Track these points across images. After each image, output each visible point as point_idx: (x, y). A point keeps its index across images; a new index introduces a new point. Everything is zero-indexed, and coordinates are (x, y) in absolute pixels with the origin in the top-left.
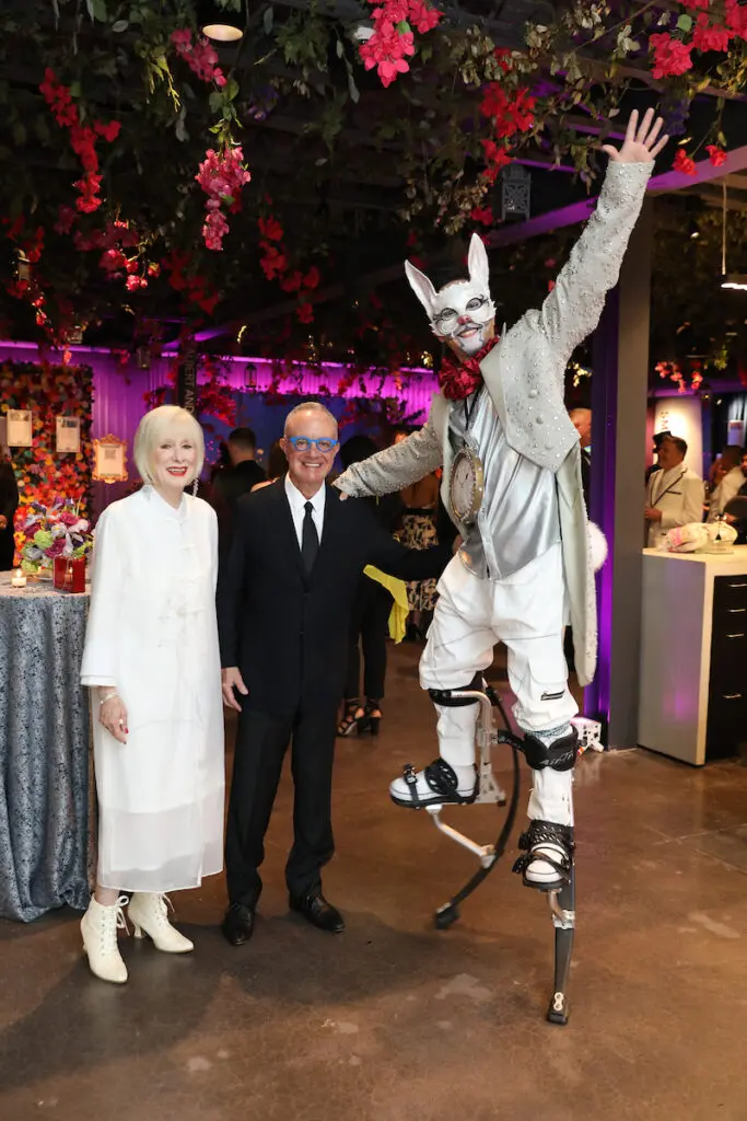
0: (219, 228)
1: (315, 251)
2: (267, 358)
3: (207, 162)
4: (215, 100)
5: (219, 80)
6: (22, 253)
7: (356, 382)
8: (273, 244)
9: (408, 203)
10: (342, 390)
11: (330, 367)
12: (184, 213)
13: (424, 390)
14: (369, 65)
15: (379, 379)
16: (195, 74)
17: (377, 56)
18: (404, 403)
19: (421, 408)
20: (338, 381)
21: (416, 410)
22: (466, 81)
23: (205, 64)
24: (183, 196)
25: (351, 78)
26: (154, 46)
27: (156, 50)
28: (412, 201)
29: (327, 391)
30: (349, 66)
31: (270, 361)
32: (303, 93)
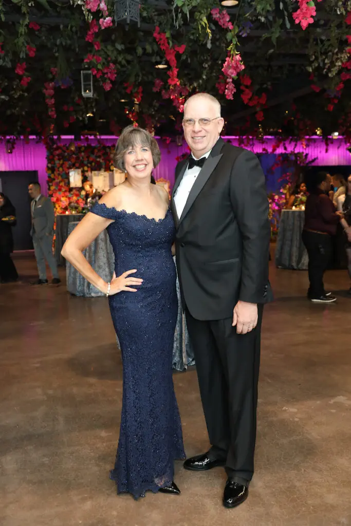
0: (232, 91)
1: (265, 86)
2: (236, 136)
3: (226, 63)
4: (229, 36)
5: (230, 27)
6: (136, 100)
7: (281, 145)
8: (247, 87)
9: (311, 63)
10: (274, 150)
11: (268, 139)
12: (206, 76)
13: (317, 147)
14: (297, 22)
15: (294, 143)
16: (221, 26)
17: (300, 18)
18: (307, 155)
19: (316, 157)
20: (272, 146)
21: (313, 158)
22: (339, 13)
23: (225, 22)
24: (206, 68)
25: (286, 18)
26: (201, 13)
27: (202, 15)
28: (313, 62)
29: (266, 151)
30: (286, 13)
31: (237, 137)
32: (263, 21)
